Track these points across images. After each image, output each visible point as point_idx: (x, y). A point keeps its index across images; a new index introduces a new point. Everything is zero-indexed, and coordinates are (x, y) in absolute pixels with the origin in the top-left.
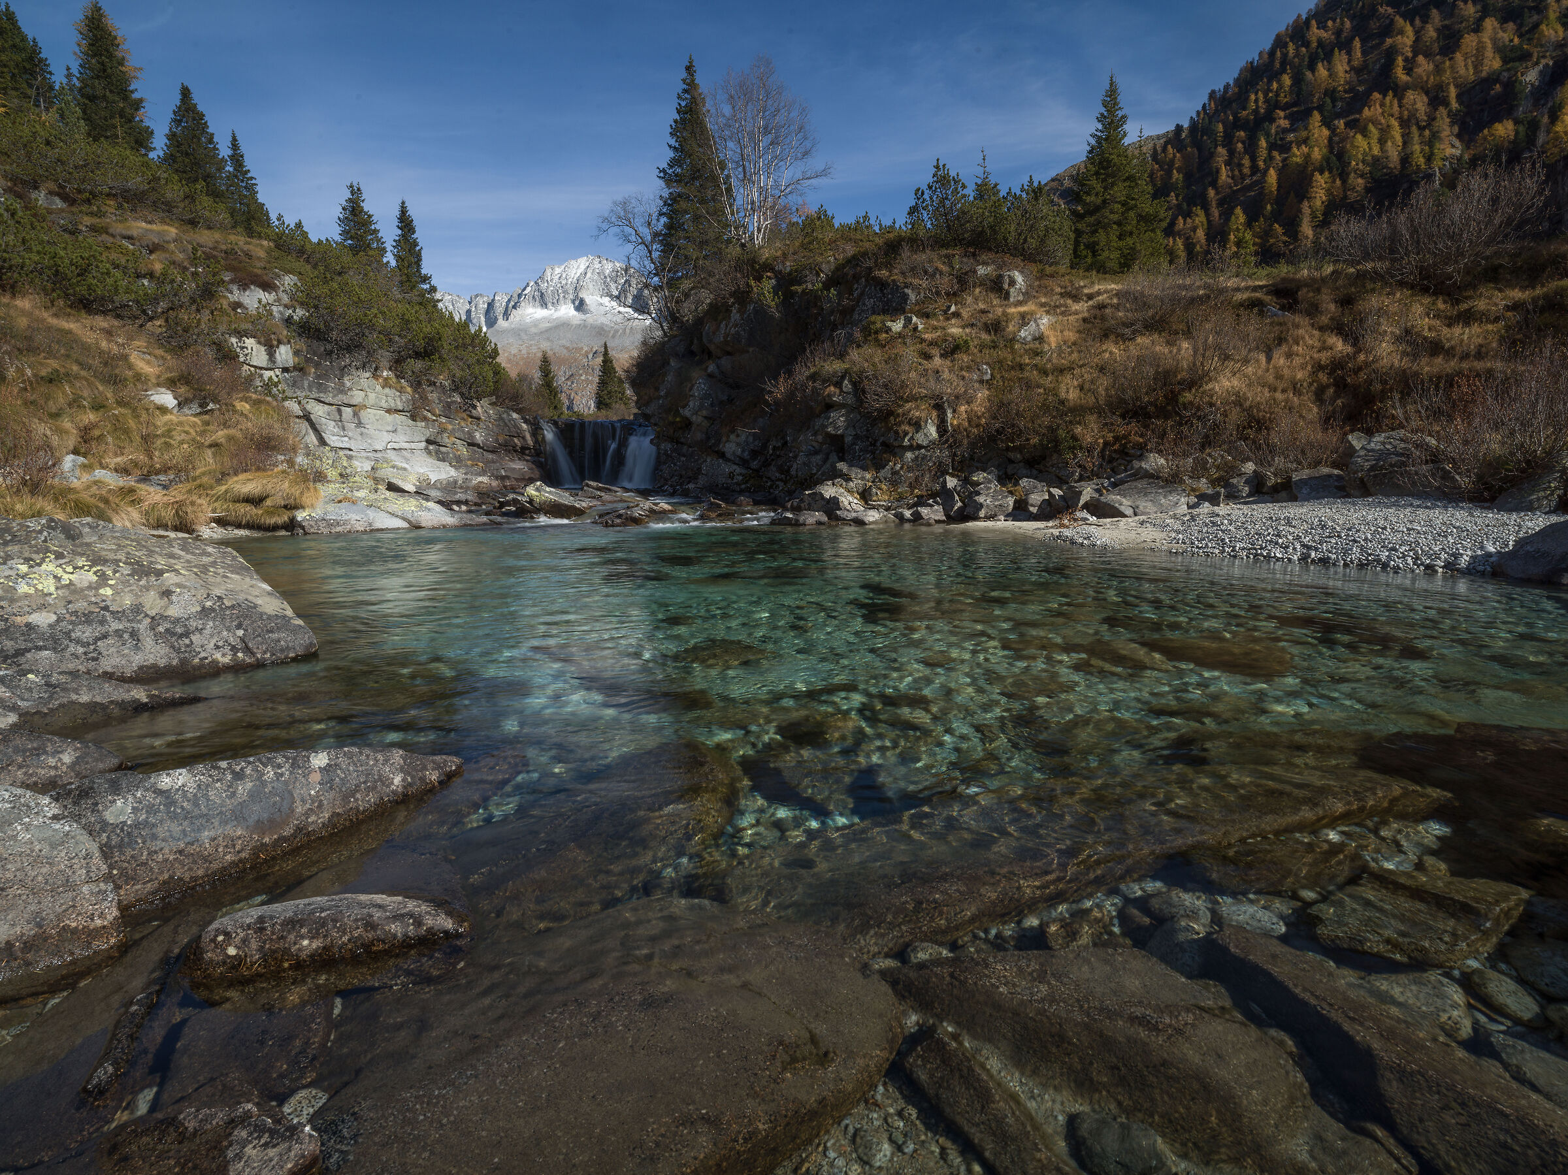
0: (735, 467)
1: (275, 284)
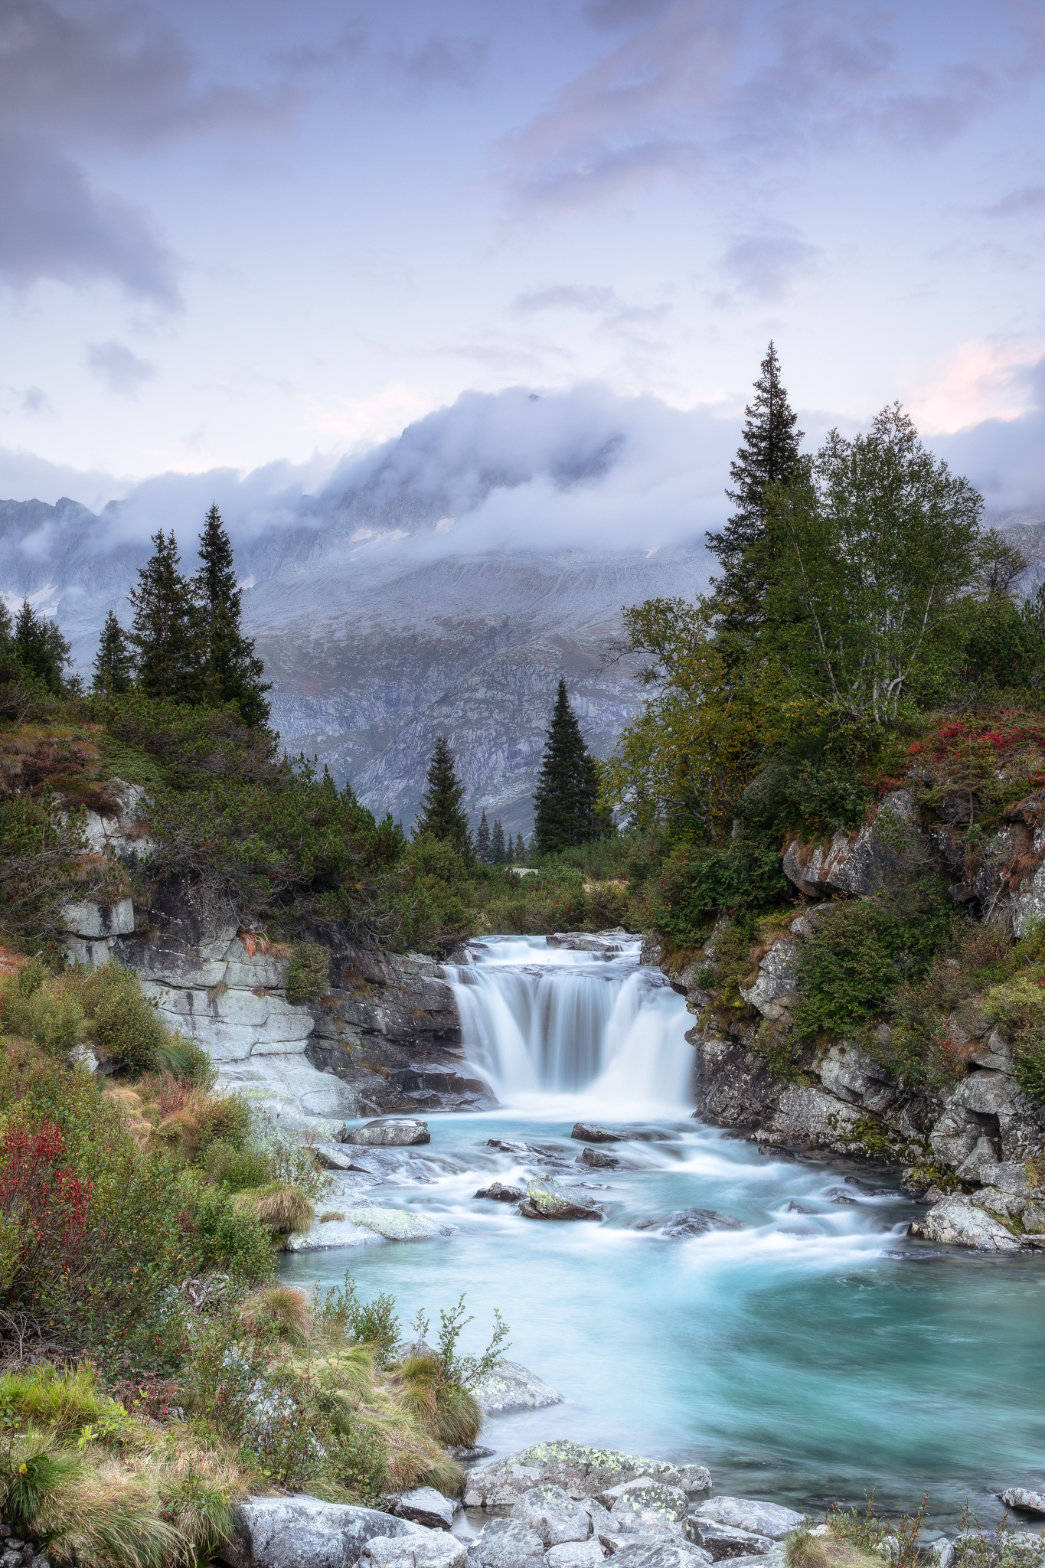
0: (838, 1105)
1: (117, 804)
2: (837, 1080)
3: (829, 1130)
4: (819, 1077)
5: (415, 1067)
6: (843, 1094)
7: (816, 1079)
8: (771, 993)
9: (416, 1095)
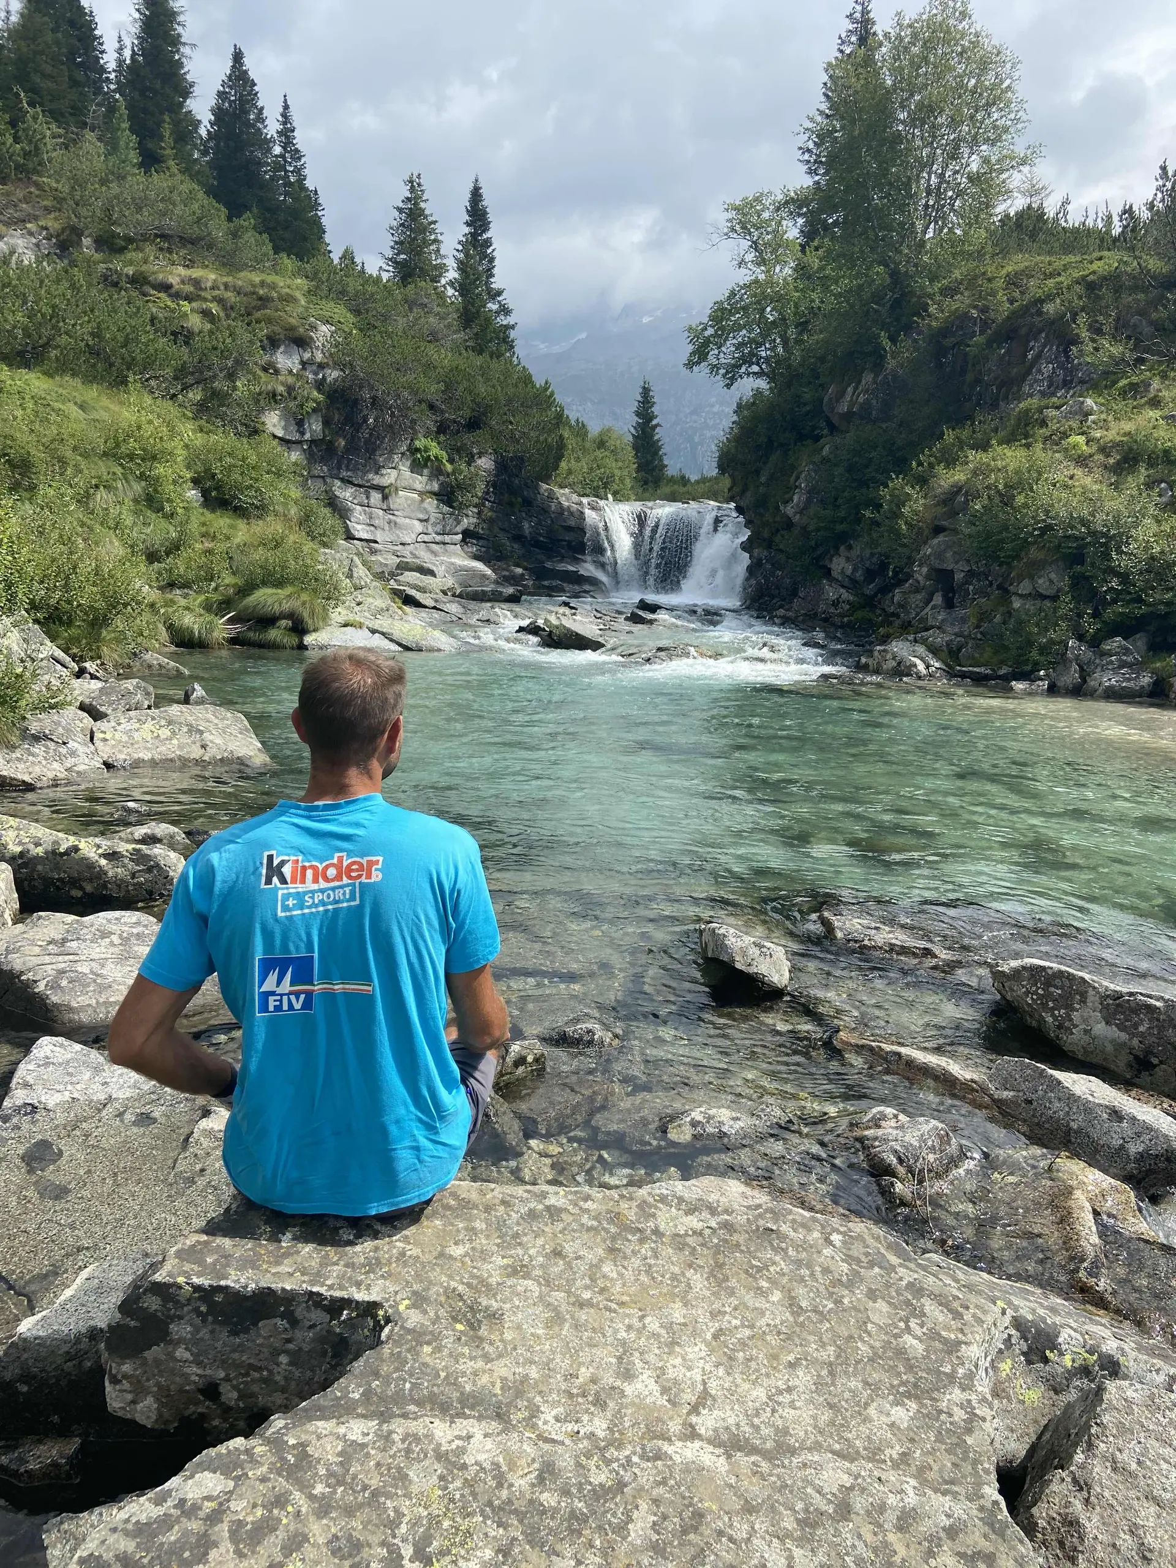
0: (842, 591)
1: (311, 338)
2: (843, 572)
3: (832, 610)
4: (829, 570)
5: (548, 565)
6: (846, 583)
7: (828, 573)
8: (801, 505)
9: (546, 583)
